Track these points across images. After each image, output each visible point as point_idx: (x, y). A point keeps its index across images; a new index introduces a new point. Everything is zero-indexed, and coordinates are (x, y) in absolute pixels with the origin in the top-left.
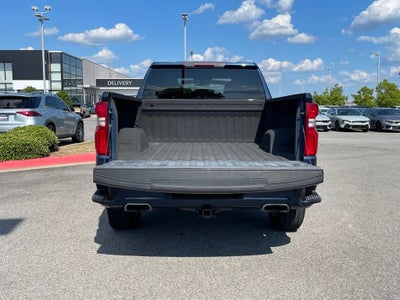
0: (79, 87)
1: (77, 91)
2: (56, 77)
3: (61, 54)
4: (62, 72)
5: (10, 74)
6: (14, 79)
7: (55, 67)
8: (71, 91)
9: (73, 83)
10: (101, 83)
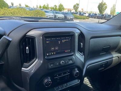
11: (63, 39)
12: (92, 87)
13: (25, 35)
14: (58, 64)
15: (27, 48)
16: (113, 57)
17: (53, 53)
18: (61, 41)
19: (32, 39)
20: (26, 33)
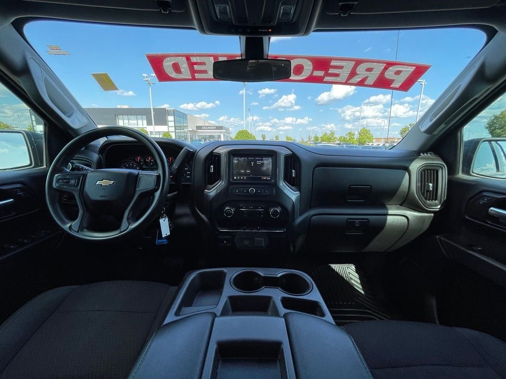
0: (186, 130)
1: (184, 132)
2: (172, 124)
3: (174, 110)
4: (174, 121)
5: (145, 122)
6: (147, 125)
7: (171, 118)
8: (180, 132)
9: (181, 128)
10: (199, 128)
11: (259, 160)
12: (363, 292)
13: (212, 152)
14: (245, 191)
15: (212, 166)
16: (387, 215)
17: (240, 177)
18: (255, 162)
19: (218, 156)
20: (213, 150)
